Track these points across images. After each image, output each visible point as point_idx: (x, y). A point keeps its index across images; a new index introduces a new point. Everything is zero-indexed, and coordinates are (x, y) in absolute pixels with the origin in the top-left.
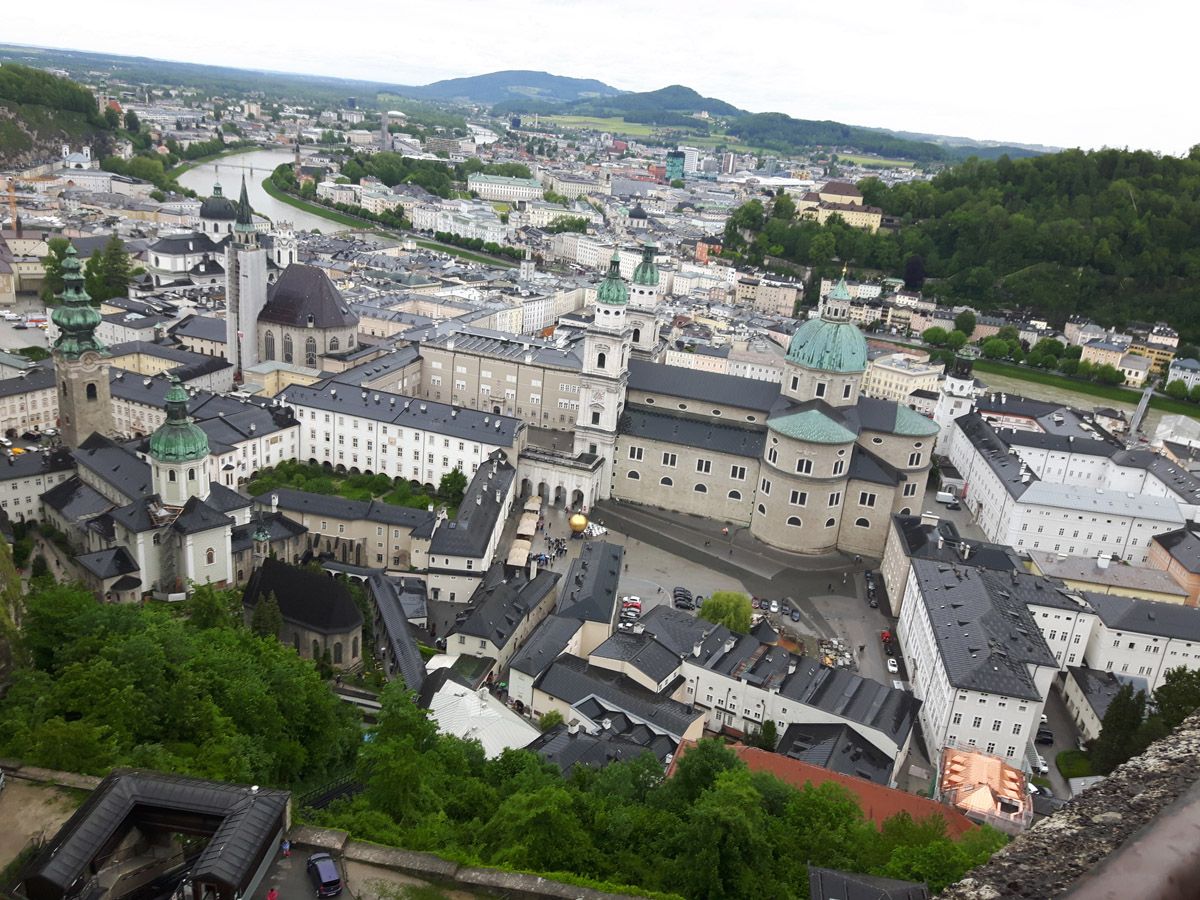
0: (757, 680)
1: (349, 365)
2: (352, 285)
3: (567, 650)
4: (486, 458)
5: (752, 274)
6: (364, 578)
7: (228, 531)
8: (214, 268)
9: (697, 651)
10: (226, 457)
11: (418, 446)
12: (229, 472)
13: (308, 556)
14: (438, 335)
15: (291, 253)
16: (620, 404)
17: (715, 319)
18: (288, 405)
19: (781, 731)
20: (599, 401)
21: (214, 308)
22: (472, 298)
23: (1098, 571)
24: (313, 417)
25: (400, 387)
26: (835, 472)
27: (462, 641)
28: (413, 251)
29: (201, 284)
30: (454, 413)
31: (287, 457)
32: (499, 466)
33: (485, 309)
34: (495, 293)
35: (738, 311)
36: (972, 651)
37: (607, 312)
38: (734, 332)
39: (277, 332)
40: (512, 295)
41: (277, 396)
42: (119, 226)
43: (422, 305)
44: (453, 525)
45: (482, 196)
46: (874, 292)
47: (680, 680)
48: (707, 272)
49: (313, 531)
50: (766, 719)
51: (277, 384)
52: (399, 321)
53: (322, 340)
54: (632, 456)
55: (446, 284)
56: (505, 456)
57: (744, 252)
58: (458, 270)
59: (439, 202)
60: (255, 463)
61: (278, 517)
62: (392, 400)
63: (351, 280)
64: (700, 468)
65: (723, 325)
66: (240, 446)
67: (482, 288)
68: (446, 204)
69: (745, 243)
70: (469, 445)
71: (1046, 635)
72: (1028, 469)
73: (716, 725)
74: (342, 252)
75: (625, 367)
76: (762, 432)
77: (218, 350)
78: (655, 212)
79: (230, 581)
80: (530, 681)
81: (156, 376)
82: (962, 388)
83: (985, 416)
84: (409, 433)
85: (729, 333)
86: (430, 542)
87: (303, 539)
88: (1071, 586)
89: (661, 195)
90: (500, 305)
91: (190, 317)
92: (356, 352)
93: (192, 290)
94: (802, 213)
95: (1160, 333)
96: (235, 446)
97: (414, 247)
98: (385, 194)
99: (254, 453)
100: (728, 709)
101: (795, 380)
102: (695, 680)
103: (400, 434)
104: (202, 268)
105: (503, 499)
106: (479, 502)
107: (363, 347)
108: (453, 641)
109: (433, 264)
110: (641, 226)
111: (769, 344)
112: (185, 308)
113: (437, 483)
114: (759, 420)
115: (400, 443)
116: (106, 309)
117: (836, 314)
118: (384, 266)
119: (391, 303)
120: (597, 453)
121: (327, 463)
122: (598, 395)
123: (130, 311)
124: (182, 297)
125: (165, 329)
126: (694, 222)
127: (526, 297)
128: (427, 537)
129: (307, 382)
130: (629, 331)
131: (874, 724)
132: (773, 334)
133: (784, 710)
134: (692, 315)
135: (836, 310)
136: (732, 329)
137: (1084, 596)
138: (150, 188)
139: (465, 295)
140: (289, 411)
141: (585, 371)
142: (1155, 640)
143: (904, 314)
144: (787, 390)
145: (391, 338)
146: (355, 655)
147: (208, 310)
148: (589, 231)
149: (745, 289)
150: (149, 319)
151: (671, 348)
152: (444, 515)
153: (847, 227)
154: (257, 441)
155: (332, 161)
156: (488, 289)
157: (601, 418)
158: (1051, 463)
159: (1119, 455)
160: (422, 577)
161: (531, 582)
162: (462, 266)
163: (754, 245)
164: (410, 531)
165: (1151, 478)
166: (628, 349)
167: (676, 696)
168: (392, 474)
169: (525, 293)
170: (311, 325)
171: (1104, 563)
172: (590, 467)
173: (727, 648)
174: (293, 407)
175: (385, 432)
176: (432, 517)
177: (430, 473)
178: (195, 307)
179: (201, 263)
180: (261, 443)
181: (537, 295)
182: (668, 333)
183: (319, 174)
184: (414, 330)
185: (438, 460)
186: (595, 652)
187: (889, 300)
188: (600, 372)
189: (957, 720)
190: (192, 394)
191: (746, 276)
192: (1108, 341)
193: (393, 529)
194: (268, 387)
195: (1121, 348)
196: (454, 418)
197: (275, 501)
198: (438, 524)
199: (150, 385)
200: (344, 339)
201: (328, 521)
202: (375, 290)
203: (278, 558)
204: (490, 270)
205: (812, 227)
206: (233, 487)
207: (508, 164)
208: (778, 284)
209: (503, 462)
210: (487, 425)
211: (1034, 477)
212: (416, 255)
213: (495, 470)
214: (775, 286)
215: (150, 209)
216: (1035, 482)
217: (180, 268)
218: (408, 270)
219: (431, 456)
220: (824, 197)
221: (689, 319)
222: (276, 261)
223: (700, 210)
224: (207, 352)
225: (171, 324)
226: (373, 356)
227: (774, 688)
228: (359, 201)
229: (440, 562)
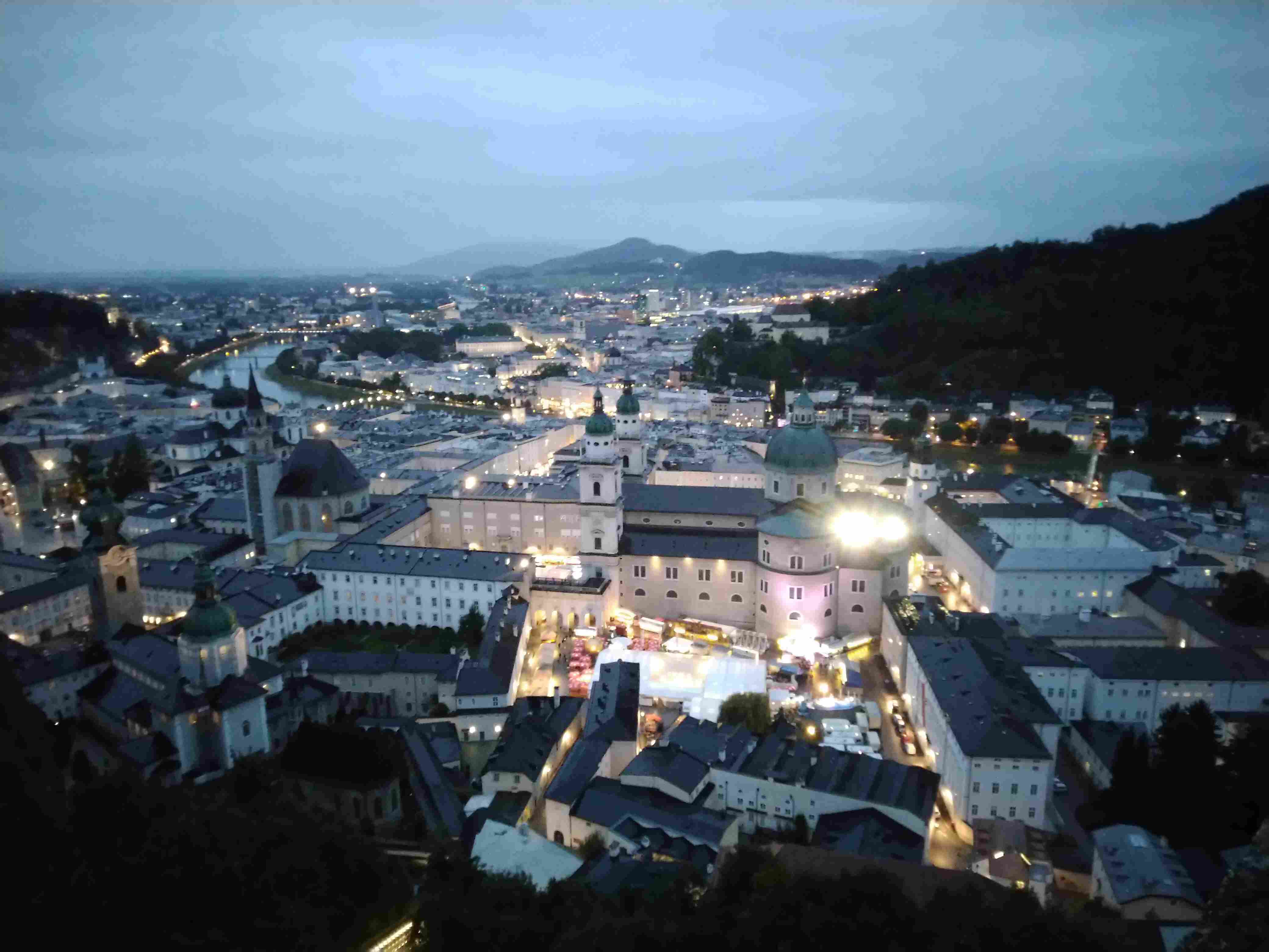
0: (784, 775)
1: (364, 525)
2: (359, 451)
3: (598, 773)
4: (499, 595)
5: (722, 393)
6: (396, 729)
7: (262, 701)
8: (229, 453)
9: (722, 756)
10: (255, 629)
11: (434, 593)
12: (259, 643)
13: (341, 713)
14: (444, 485)
15: (300, 430)
16: (619, 528)
17: (696, 438)
18: (309, 571)
19: (812, 824)
20: (598, 527)
21: (233, 490)
22: (471, 448)
23: (1081, 624)
24: (335, 579)
25: (413, 539)
26: (825, 565)
27: (496, 779)
28: (412, 413)
29: (219, 468)
30: (465, 557)
31: (313, 621)
32: (514, 602)
33: (484, 456)
34: (491, 440)
35: (715, 428)
36: (979, 718)
37: (597, 444)
38: (715, 447)
39: (295, 504)
40: (508, 439)
41: (299, 564)
42: (135, 425)
43: (425, 459)
44: (475, 665)
45: (470, 356)
46: (833, 395)
47: (710, 787)
48: (682, 396)
49: (344, 690)
50: (796, 814)
51: (298, 554)
52: (406, 478)
53: (337, 505)
54: (637, 574)
55: (446, 438)
56: (517, 591)
57: (712, 374)
58: (455, 424)
59: (432, 365)
60: (282, 631)
61: (309, 681)
62: (407, 553)
63: (358, 447)
64: (701, 577)
65: (703, 442)
66: (267, 617)
67: (479, 437)
68: (438, 368)
69: (712, 366)
70: (483, 586)
71: (1045, 693)
72: (999, 539)
73: (750, 827)
74: (347, 423)
75: (620, 492)
76: (753, 534)
77: (239, 528)
78: (629, 349)
79: (267, 751)
80: (566, 809)
81: (181, 562)
82: (926, 472)
83: (951, 494)
84: (426, 582)
85: (710, 448)
86: (455, 685)
87: (335, 699)
88: (1059, 643)
89: (631, 334)
90: (497, 451)
91: (211, 501)
92: (368, 512)
93: (211, 475)
94: (758, 334)
95: (1095, 399)
96: (264, 617)
97: (414, 409)
98: (383, 365)
99: (282, 621)
100: (759, 808)
101: (776, 483)
102: (724, 785)
103: (417, 583)
104: (218, 454)
105: (520, 633)
106: (498, 639)
107: (375, 507)
108: (487, 780)
109: (432, 422)
110: (616, 363)
111: (747, 455)
112: (205, 492)
113: (455, 625)
114: (748, 524)
115: (418, 592)
116: (129, 504)
117: (803, 419)
118: (387, 430)
119: (397, 463)
120: (604, 576)
121: (351, 622)
122: (598, 522)
123: (152, 502)
124: (200, 484)
125: (187, 515)
126: (664, 354)
127: (521, 440)
128: (452, 680)
129: (326, 547)
130: (619, 458)
131: (899, 804)
132: (749, 445)
133: (812, 803)
134: (673, 436)
135: (803, 416)
136: (712, 444)
137: (1073, 651)
138: (162, 387)
139: (465, 446)
140: (311, 576)
141: (583, 500)
142: (1145, 684)
143: (864, 412)
144: (770, 493)
145: (400, 494)
146: (394, 807)
147: (227, 492)
148: (570, 374)
149: (719, 408)
150: (171, 508)
151: (659, 469)
152: (466, 656)
153: (800, 340)
154: (283, 610)
155: (330, 342)
156: (485, 437)
157: (603, 543)
158: (1019, 531)
159: (1080, 514)
160: (452, 720)
161: (556, 711)
162: (459, 420)
163: (720, 367)
164: (435, 676)
165: (1113, 532)
166: (620, 475)
167: (708, 803)
168: (413, 623)
169: (519, 436)
170: (325, 493)
171: (1085, 616)
172: (599, 590)
173: (750, 749)
174: (315, 572)
175: (403, 582)
176: (456, 660)
177: (449, 617)
178: (215, 491)
179: (217, 449)
180: (287, 611)
181: (530, 437)
182: (654, 455)
183: (319, 356)
184: (421, 484)
185: (455, 604)
186: (627, 771)
187: (848, 401)
188: (597, 499)
189: (976, 789)
190: (218, 573)
191: (717, 395)
192: (1050, 412)
193: (419, 678)
194: (290, 556)
195: (1063, 417)
196: (466, 561)
197: (305, 665)
198: (461, 665)
199: (176, 571)
200: (357, 501)
201: (357, 677)
202: (381, 453)
203: (313, 721)
204: (485, 420)
205: (770, 345)
206: (264, 657)
207: (490, 325)
208: (747, 399)
209: (516, 597)
210: (497, 563)
211: (1006, 545)
212: (416, 416)
213: (509, 606)
214: (745, 402)
215: (163, 406)
216: (1008, 551)
217: (197, 456)
218: (409, 430)
219: (448, 600)
220: (776, 318)
221: (671, 441)
222: (287, 438)
223: (667, 343)
224: (229, 531)
225: (192, 509)
226: (385, 514)
227: (799, 781)
228: (359, 375)
229: (467, 703)
